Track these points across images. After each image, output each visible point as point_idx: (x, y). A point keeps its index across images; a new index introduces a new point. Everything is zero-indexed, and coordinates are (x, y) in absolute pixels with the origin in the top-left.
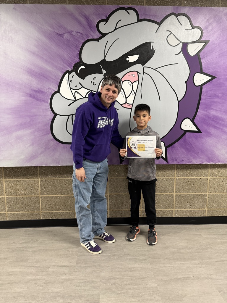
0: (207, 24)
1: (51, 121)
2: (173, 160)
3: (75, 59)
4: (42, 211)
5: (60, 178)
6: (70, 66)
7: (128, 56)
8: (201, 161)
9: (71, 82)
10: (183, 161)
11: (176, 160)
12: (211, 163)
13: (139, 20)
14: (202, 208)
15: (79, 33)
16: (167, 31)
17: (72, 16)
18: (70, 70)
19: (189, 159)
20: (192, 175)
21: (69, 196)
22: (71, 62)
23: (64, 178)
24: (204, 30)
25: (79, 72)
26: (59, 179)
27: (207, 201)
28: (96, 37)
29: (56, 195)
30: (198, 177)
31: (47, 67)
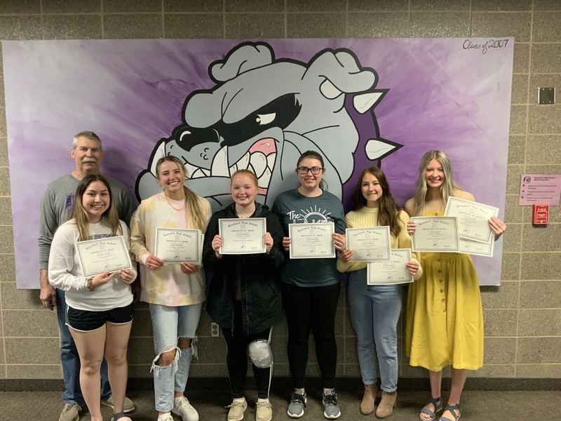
0: (385, 63)
6: (167, 130)
13: (274, 61)
15: (181, 81)
16: (320, 76)
17: (170, 55)
31: (133, 133)
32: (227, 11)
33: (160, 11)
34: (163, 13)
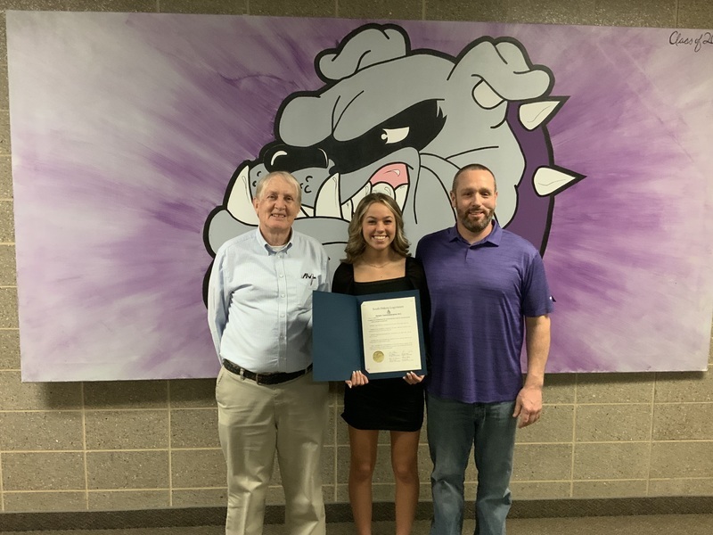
1: (204, 273)
3: (264, 134)
4: (174, 487)
6: (252, 149)
7: (386, 130)
12: (580, 371)
13: (410, 53)
14: (561, 478)
18: (251, 160)
22: (254, 143)
24: (556, 73)
25: (272, 163)
27: (573, 461)
28: (312, 88)
30: (551, 402)
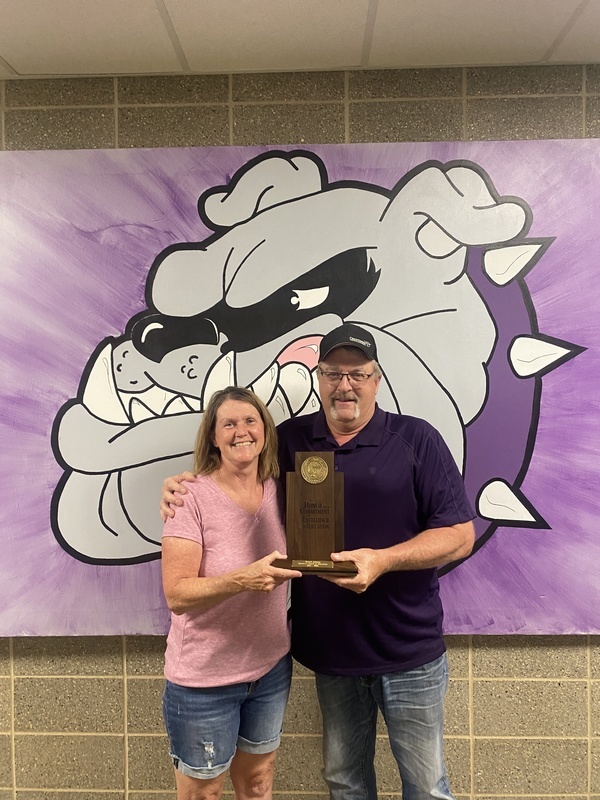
0: (545, 189)
1: (53, 489)
2: (457, 621)
3: (133, 302)
4: (18, 786)
5: (78, 673)
6: (116, 322)
7: (297, 292)
8: (554, 625)
9: (119, 370)
10: (492, 622)
11: (468, 622)
12: (593, 632)
13: (327, 186)
14: (573, 791)
15: (147, 227)
16: (415, 214)
17: (125, 179)
18: (115, 336)
19: (514, 617)
20: (530, 672)
21: (107, 737)
22: (119, 313)
23: (93, 674)
24: (533, 206)
25: (143, 340)
26: (75, 677)
27: (589, 766)
28: (196, 238)
29: (64, 734)
30: (551, 677)
31: (48, 328)
32: (237, 100)
33: (111, 102)
34: (116, 105)
